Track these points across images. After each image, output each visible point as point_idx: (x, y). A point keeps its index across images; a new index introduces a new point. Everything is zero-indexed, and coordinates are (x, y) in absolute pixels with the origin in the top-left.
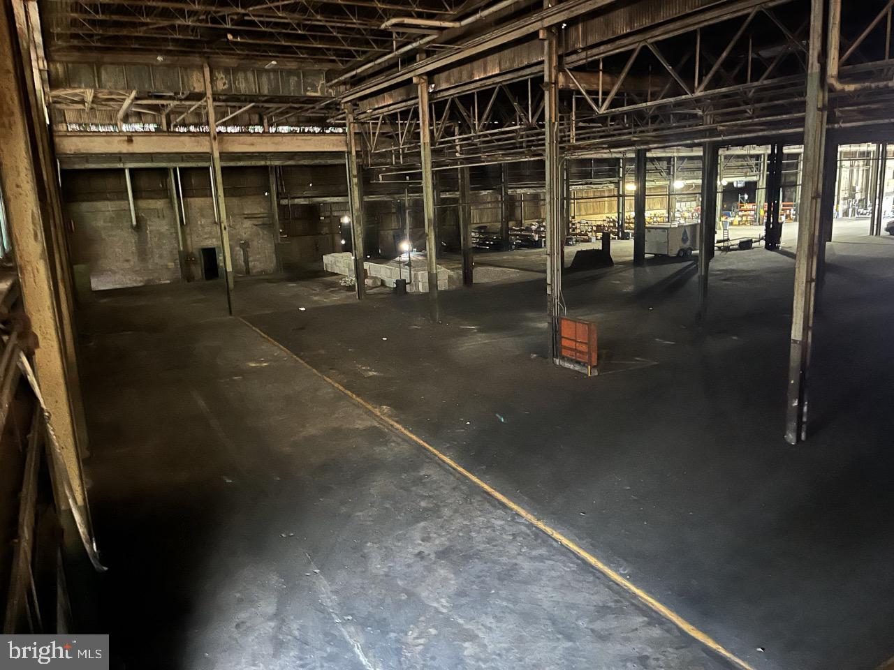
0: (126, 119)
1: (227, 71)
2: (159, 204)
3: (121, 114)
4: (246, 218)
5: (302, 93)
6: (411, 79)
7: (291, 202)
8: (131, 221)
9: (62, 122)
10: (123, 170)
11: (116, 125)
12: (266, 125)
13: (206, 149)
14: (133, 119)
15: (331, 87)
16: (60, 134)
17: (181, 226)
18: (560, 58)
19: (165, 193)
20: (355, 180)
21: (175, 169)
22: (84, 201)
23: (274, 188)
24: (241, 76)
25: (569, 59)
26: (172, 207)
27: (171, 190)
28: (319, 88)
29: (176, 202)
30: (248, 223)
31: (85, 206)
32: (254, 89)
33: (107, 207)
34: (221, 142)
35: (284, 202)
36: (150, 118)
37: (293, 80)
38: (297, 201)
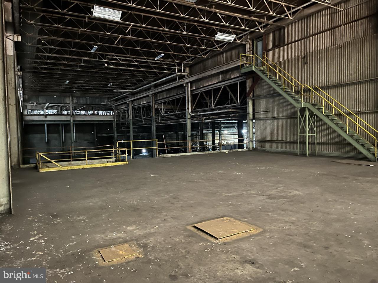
0: (47, 108)
1: (77, 97)
2: (56, 135)
3: (45, 107)
4: (85, 140)
5: (100, 103)
6: (127, 102)
7: (101, 135)
8: (46, 141)
9: (26, 109)
10: (44, 124)
11: (44, 110)
12: (94, 110)
13: (68, 119)
14: (49, 109)
15: (109, 102)
16: (25, 115)
17: (62, 143)
18: (155, 101)
19: (58, 132)
20: (116, 129)
21: (62, 124)
22: (30, 134)
23: (95, 131)
24: (81, 99)
25: (157, 101)
26: (60, 136)
27: (60, 131)
28: (105, 102)
29: (61, 135)
30: (86, 142)
31: (31, 136)
32: (85, 102)
33: (38, 136)
34: (73, 118)
35: (99, 135)
36: (55, 108)
37: (97, 100)
38: (103, 135)
